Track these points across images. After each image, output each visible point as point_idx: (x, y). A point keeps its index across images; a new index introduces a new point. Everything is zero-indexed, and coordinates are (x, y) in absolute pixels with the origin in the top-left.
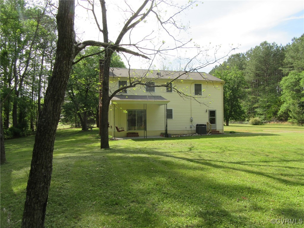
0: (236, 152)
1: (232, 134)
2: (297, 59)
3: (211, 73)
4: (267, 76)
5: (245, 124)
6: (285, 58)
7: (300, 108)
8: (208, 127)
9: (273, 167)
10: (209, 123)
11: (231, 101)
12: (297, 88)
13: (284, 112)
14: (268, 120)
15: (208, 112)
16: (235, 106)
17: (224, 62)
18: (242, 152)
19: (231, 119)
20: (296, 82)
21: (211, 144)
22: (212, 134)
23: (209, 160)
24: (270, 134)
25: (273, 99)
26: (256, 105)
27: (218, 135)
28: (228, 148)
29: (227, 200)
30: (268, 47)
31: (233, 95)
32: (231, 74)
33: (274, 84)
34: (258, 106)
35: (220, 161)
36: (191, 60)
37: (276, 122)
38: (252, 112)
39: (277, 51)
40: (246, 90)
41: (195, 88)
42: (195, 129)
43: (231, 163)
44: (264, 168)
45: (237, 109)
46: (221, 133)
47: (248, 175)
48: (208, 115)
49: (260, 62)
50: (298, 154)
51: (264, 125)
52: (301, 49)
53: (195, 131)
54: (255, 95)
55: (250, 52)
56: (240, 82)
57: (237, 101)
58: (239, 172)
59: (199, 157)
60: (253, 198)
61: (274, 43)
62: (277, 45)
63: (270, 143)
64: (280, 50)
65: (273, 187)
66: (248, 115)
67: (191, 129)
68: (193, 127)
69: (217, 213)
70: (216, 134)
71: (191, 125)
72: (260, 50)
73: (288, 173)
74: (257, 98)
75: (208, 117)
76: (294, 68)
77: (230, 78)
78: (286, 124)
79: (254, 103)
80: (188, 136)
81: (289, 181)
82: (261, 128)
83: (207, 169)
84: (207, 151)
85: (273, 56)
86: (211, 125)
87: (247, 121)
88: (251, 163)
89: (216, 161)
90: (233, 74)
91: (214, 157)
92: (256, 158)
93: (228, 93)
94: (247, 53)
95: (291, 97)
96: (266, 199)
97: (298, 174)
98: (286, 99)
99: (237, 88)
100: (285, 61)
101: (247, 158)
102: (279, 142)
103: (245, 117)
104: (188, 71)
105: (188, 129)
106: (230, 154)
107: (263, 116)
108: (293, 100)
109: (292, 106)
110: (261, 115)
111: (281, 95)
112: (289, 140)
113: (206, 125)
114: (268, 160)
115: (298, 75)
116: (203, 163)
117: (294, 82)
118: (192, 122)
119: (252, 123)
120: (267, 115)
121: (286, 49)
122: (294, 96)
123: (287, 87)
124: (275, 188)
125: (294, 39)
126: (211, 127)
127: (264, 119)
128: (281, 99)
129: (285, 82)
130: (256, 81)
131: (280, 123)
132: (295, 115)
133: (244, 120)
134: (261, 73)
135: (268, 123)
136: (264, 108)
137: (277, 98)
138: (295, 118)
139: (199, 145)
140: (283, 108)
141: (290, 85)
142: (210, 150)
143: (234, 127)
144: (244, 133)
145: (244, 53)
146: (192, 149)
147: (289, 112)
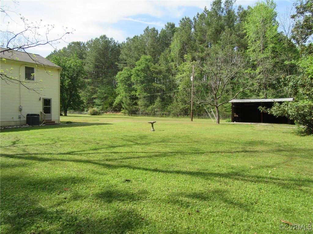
0: (68, 142)
1: (69, 124)
2: (129, 57)
3: (49, 58)
4: (105, 69)
5: (84, 114)
6: (120, 54)
7: (131, 100)
8: (41, 117)
9: (101, 154)
10: (43, 113)
11: (70, 90)
12: (129, 82)
13: (118, 103)
14: (105, 110)
15: (42, 100)
16: (74, 95)
17: (64, 48)
18: (75, 142)
19: (69, 109)
20: (128, 77)
21: (43, 136)
22: (46, 125)
23: (35, 154)
24: (104, 123)
25: (110, 91)
26: (94, 96)
27: (53, 125)
28: (61, 139)
29: (46, 195)
30: (107, 41)
31: (72, 84)
32: (70, 62)
33: (111, 77)
34: (96, 97)
35: (48, 154)
36: (16, 36)
37: (111, 112)
38: (91, 102)
39: (115, 46)
40: (86, 80)
41: (25, 72)
42: (25, 119)
43: (61, 154)
44: (92, 156)
45: (76, 98)
46: (56, 124)
47: (75, 164)
48: (42, 103)
49: (99, 54)
50: (124, 140)
51: (101, 115)
52: (133, 49)
53: (26, 122)
54: (94, 86)
55: (91, 43)
56: (79, 71)
57: (76, 91)
58: (67, 162)
59: (24, 151)
60: (76, 187)
61: (112, 38)
62: (114, 41)
63: (102, 132)
64: (117, 46)
65: (97, 173)
66: (87, 106)
67: (19, 120)
68: (22, 117)
69: (31, 213)
70: (51, 124)
71: (20, 114)
72: (100, 42)
73: (113, 158)
74: (95, 89)
75: (42, 106)
76: (127, 64)
77: (69, 66)
78: (119, 114)
79: (93, 93)
80: (15, 128)
81: (112, 165)
82: (98, 118)
83: (30, 164)
84: (36, 143)
85: (111, 50)
86: (45, 115)
87: (87, 111)
88: (81, 152)
89: (43, 154)
90: (72, 62)
91: (42, 149)
92: (87, 147)
93: (67, 81)
94: (88, 43)
95: (124, 90)
96: (88, 185)
97: (120, 157)
98: (120, 91)
99: (77, 77)
100: (121, 57)
101: (78, 147)
102: (110, 130)
103: (84, 108)
104: (11, 48)
105: (16, 119)
106: (61, 145)
107: (101, 107)
108: (126, 93)
109: (124, 99)
110: (99, 105)
111: (117, 88)
112: (119, 128)
113: (38, 115)
114: (97, 147)
115: (130, 71)
116: (26, 158)
117: (126, 77)
118: (21, 111)
119: (91, 113)
120: (104, 106)
121: (122, 46)
122: (127, 89)
123: (122, 81)
124: (99, 173)
125: (128, 38)
126: (44, 118)
127: (101, 110)
128: (116, 91)
129: (120, 77)
130: (96, 73)
131: (115, 113)
132: (127, 107)
133: (83, 110)
134: (100, 65)
135: (105, 113)
136: (102, 99)
137: (113, 90)
138: (126, 109)
139: (27, 138)
140: (117, 100)
141: (123, 79)
142: (39, 142)
143: (72, 117)
144: (81, 123)
145: (85, 43)
146: (17, 142)
147: (122, 104)
